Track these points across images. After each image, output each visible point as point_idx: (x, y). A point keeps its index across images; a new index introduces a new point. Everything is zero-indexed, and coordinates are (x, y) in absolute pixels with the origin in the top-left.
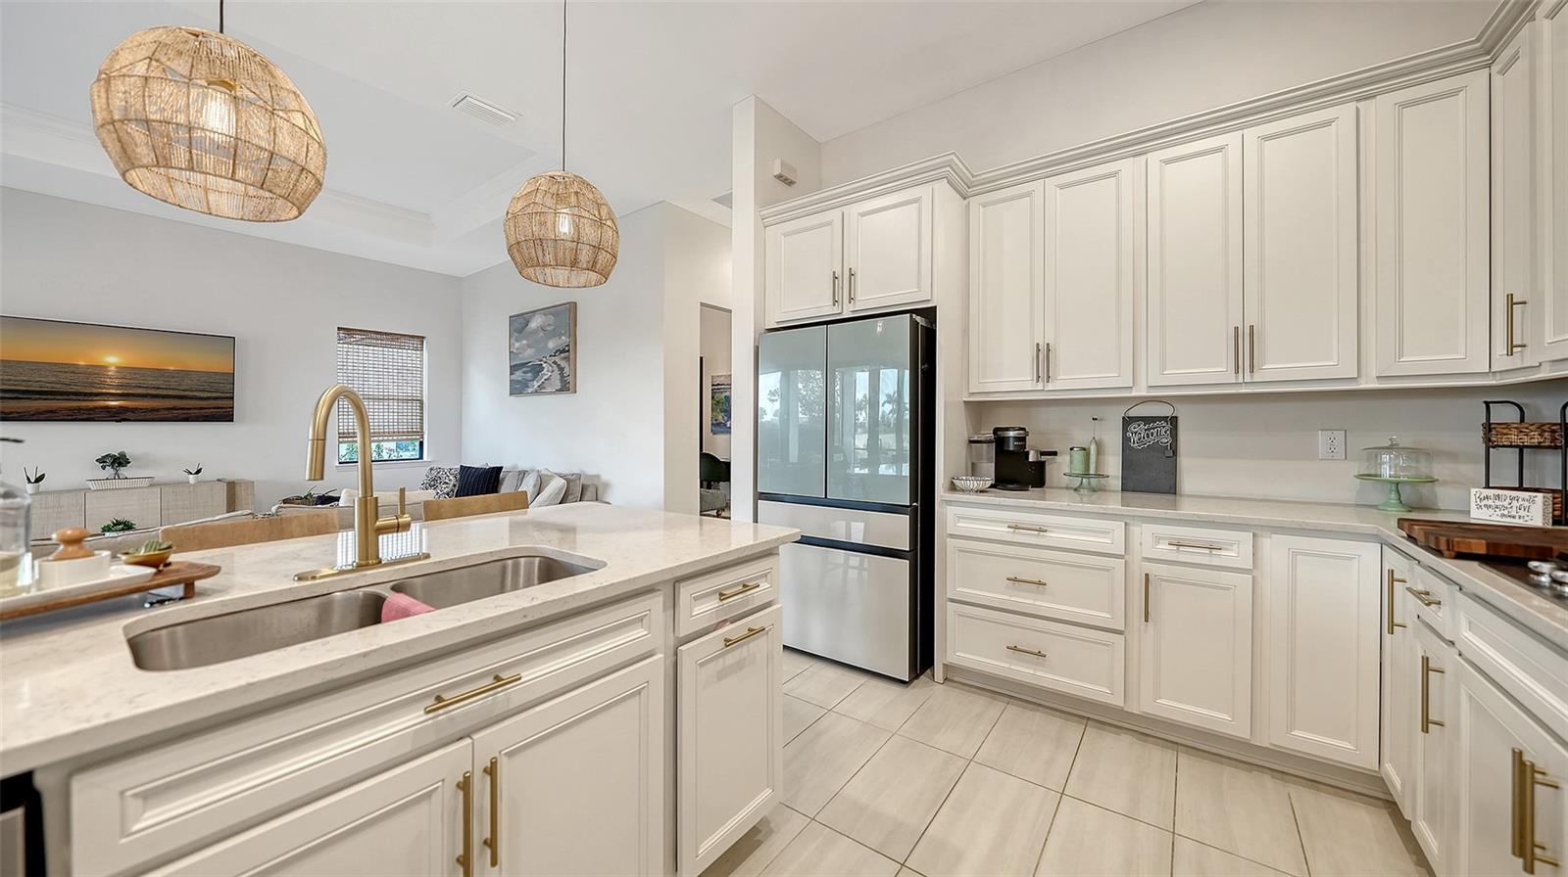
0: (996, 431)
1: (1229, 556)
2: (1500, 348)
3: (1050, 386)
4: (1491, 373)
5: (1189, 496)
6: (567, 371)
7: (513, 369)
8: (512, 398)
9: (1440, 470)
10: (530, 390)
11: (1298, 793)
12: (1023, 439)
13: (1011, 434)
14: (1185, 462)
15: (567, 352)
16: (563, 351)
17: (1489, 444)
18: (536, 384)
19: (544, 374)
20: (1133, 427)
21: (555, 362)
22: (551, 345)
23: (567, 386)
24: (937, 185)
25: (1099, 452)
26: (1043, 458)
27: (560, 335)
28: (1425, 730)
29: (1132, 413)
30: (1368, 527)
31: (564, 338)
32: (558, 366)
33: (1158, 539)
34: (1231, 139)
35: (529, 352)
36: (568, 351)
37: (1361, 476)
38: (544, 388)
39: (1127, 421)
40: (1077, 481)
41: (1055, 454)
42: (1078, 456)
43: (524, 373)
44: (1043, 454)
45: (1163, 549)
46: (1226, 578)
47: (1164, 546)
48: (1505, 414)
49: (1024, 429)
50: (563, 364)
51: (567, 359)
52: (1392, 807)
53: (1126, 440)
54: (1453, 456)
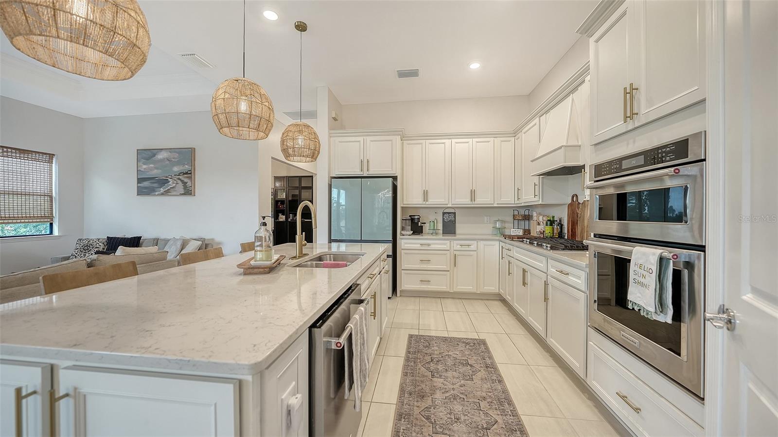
0: (410, 216)
1: (473, 247)
2: (516, 199)
3: (427, 203)
4: (515, 204)
5: (459, 234)
6: (189, 184)
7: (140, 180)
8: (139, 197)
9: (507, 225)
10: (157, 193)
11: (486, 302)
12: (419, 219)
13: (416, 217)
14: (457, 225)
15: (189, 174)
16: (186, 173)
17: (514, 219)
18: (162, 190)
19: (170, 185)
20: (445, 215)
21: (179, 179)
22: (176, 169)
23: (188, 192)
24: (397, 137)
25: (437, 223)
26: (422, 225)
27: (184, 164)
28: (509, 275)
29: (444, 211)
30: (497, 238)
31: (186, 166)
32: (182, 181)
33: (457, 244)
34: (470, 140)
35: (155, 171)
36: (191, 173)
37: (493, 227)
38: (170, 192)
39: (444, 214)
40: (431, 232)
41: (425, 223)
42: (432, 224)
43: (150, 183)
44: (422, 223)
45: (459, 247)
46: (472, 253)
47: (459, 246)
48: (516, 213)
49: (419, 216)
50: (186, 180)
51: (190, 178)
52: (504, 301)
53: (443, 219)
54: (508, 222)
